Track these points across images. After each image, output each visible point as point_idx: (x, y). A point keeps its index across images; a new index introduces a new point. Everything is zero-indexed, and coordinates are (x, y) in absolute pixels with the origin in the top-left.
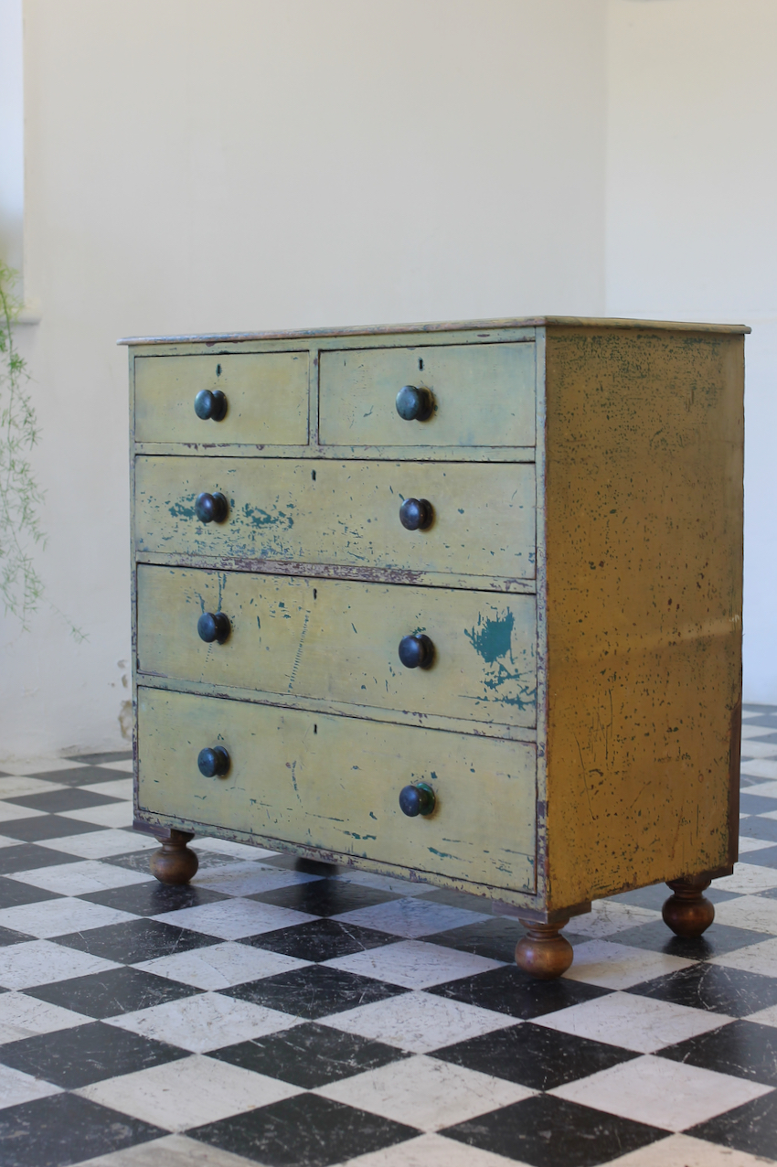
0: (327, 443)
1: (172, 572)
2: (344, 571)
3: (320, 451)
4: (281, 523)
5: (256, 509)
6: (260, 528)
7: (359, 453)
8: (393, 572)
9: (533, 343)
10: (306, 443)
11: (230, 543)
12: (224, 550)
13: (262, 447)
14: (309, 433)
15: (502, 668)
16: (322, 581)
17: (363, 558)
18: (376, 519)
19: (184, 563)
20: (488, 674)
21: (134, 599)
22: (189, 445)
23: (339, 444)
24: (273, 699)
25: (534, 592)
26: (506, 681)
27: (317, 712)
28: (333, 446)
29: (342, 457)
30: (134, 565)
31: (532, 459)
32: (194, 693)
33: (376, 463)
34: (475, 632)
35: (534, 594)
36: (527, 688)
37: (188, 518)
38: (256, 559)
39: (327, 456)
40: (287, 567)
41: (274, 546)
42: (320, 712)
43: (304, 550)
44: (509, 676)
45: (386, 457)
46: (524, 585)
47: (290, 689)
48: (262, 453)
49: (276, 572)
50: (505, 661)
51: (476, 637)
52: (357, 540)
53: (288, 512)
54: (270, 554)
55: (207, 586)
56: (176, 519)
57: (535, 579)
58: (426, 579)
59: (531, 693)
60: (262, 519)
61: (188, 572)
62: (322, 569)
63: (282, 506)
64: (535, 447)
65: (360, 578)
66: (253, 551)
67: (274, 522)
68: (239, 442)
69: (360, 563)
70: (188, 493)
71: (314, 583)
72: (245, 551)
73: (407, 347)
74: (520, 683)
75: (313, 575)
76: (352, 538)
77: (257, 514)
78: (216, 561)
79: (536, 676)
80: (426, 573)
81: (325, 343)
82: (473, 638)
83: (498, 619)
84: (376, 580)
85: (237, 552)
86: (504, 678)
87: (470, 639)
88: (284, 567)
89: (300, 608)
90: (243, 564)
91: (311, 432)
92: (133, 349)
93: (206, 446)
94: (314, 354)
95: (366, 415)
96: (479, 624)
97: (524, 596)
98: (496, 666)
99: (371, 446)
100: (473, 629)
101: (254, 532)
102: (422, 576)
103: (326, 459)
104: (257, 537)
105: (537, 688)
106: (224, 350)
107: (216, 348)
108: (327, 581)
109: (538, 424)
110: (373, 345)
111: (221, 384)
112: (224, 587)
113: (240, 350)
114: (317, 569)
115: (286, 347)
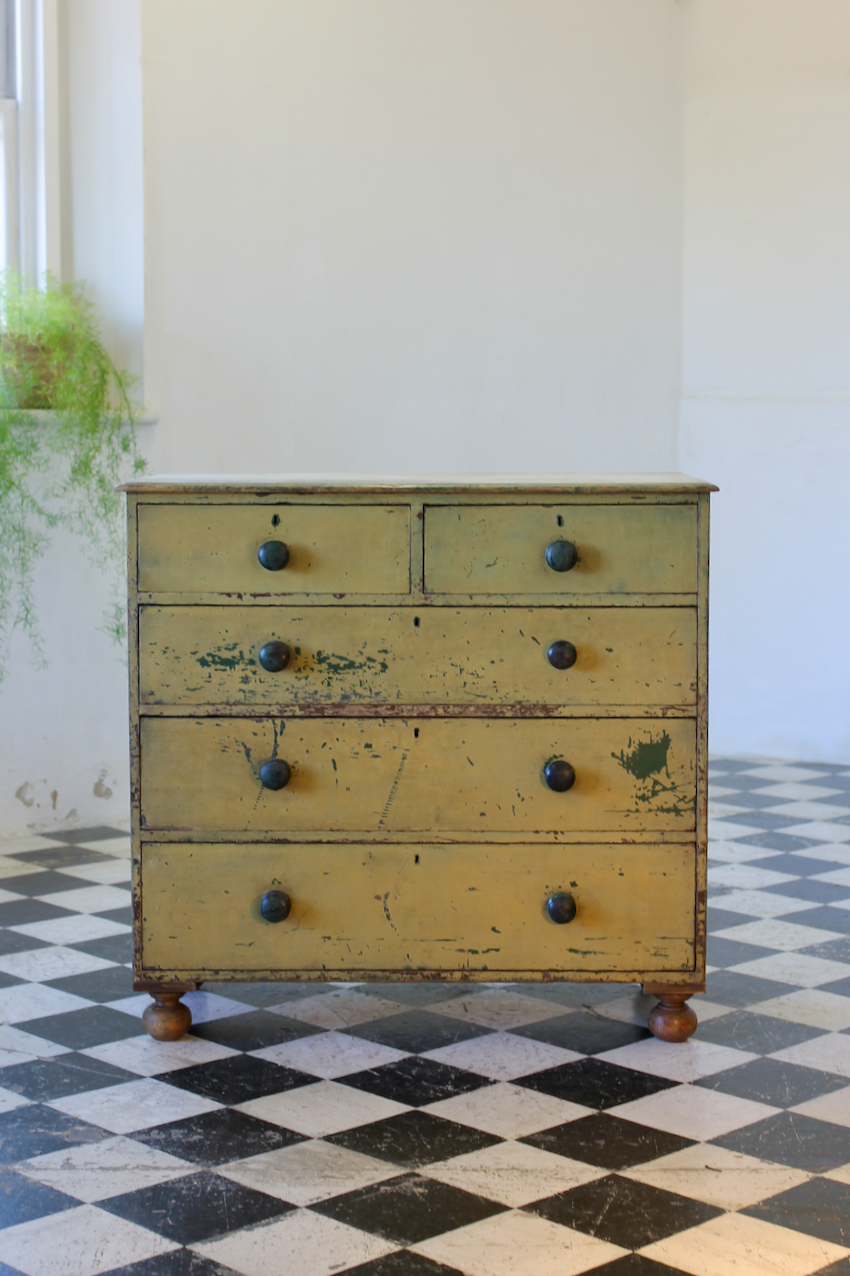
0: (435, 591)
1: (198, 723)
2: (457, 710)
3: (426, 599)
4: (369, 668)
5: (333, 655)
6: (339, 674)
7: (477, 600)
8: (523, 707)
9: (695, 507)
10: (408, 591)
11: (294, 690)
12: (288, 698)
13: (342, 596)
14: (410, 582)
15: (656, 783)
16: (426, 721)
17: (484, 697)
18: (502, 660)
19: (219, 713)
20: (640, 789)
21: (136, 752)
22: (229, 595)
23: (453, 591)
24: (357, 837)
25: (694, 714)
26: (661, 794)
27: (419, 843)
28: (444, 594)
29: (455, 604)
30: (137, 718)
31: (695, 604)
32: (235, 842)
33: (501, 609)
34: (625, 754)
35: (695, 718)
36: (685, 797)
37: (228, 668)
38: (333, 704)
39: (435, 603)
40: (379, 709)
41: (359, 690)
42: (423, 843)
43: (402, 692)
44: (665, 789)
45: (514, 603)
46: (684, 711)
47: (381, 825)
48: (342, 602)
49: (362, 715)
50: (661, 777)
51: (625, 758)
52: (476, 681)
53: (380, 658)
54: (353, 698)
55: (255, 734)
56: (206, 670)
57: (697, 704)
58: (566, 712)
59: (690, 801)
60: (342, 665)
61: (225, 723)
62: (427, 708)
63: (371, 651)
64: (697, 593)
65: (479, 714)
66: (329, 697)
67: (361, 666)
68: (307, 591)
69: (481, 701)
70: (227, 642)
71: (414, 724)
72: (317, 697)
73: (543, 505)
74: (677, 794)
75: (415, 715)
76: (470, 679)
77: (333, 661)
78: (268, 709)
79: (696, 787)
80: (564, 706)
81: (430, 500)
82: (622, 759)
83: (651, 741)
84: (501, 715)
85: (303, 699)
86: (659, 791)
87: (618, 761)
88: (374, 710)
89: (395, 748)
90: (312, 710)
91: (414, 582)
92: (134, 496)
93: (255, 596)
94: (417, 508)
95: (489, 566)
96: (629, 746)
97: (682, 721)
98: (649, 782)
99: (495, 594)
100: (622, 752)
101: (330, 678)
102: (560, 709)
103: (434, 606)
104: (333, 683)
105: (696, 797)
106: (283, 500)
107: (271, 499)
108: (433, 720)
109: (701, 574)
110: (498, 502)
111: (280, 534)
112: (281, 733)
113: (308, 502)
114: (421, 709)
115: (377, 501)
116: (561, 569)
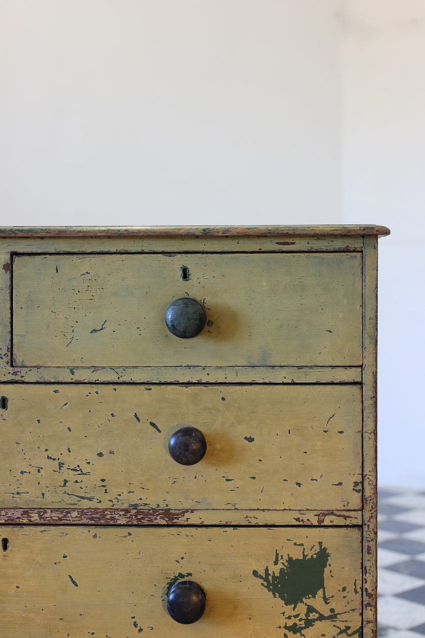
0: (27, 364)
2: (56, 515)
3: (15, 373)
7: (80, 376)
8: (139, 512)
9: (359, 254)
15: (310, 609)
16: (16, 529)
17: (90, 499)
18: (112, 452)
20: (289, 618)
23: (49, 364)
25: (360, 523)
26: (317, 624)
28: (38, 367)
29: (52, 380)
31: (360, 380)
33: (111, 387)
34: (270, 572)
35: (360, 527)
36: (348, 628)
39: (27, 379)
44: (321, 618)
45: (128, 380)
46: (345, 517)
50: (317, 602)
51: (270, 578)
52: (79, 478)
57: (362, 509)
58: (194, 518)
59: (354, 633)
62: (18, 514)
64: (361, 366)
65: (84, 521)
69: (85, 504)
71: (2, 533)
73: (162, 253)
74: (337, 624)
75: (3, 522)
76: (72, 476)
79: (362, 614)
80: (192, 511)
81: (20, 246)
82: (266, 579)
83: (305, 556)
84: (111, 523)
86: (314, 620)
87: (262, 581)
94: (3, 258)
95: (95, 331)
96: (276, 563)
97: (343, 530)
98: (301, 609)
99: (103, 368)
100: (267, 570)
102: (187, 515)
103: (24, 383)
105: (362, 628)
108: (25, 528)
109: (367, 342)
110: (106, 249)
114: (9, 515)
116: (184, 334)
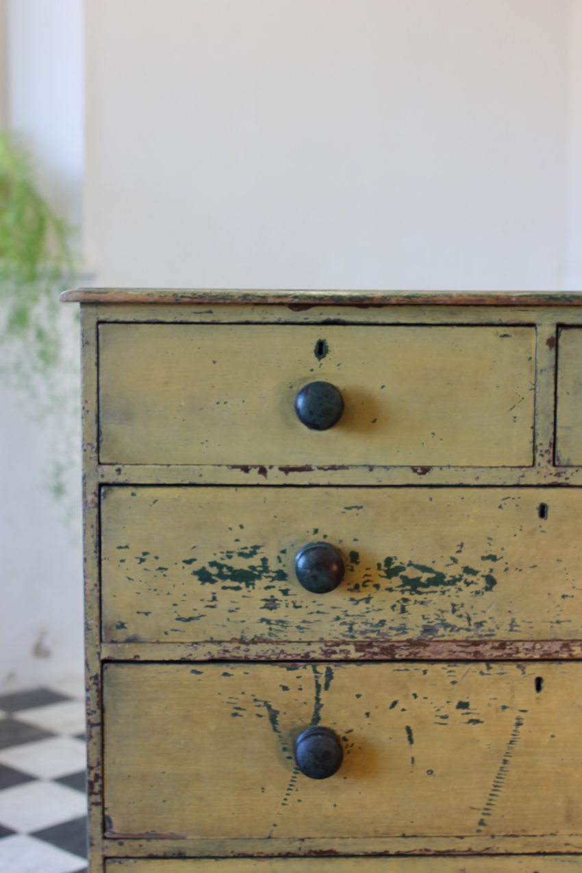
0: (573, 463)
1: (194, 671)
3: (558, 475)
4: (468, 584)
5: (410, 564)
6: (420, 593)
10: (531, 464)
11: (348, 620)
12: (339, 631)
13: (425, 470)
14: (535, 448)
16: (554, 666)
19: (228, 656)
21: (96, 719)
22: (246, 469)
24: (443, 846)
27: (538, 854)
30: (98, 664)
32: (251, 857)
37: (243, 585)
38: (409, 641)
39: (572, 482)
40: (480, 648)
41: (451, 619)
42: (545, 854)
43: (518, 622)
47: (482, 828)
48: (425, 479)
49: (453, 657)
53: (484, 568)
54: (441, 631)
55: (285, 688)
56: (209, 588)
60: (423, 580)
61: (238, 671)
62: (556, 647)
63: (468, 558)
66: (403, 629)
67: (454, 581)
68: (372, 463)
70: (241, 544)
71: (535, 670)
72: (384, 629)
75: (537, 656)
77: (411, 573)
78: (307, 649)
81: (569, 317)
85: (362, 633)
88: (473, 649)
89: (504, 708)
90: (376, 650)
91: (539, 448)
92: (93, 310)
93: (287, 470)
94: (547, 330)
101: (405, 600)
103: (568, 486)
104: (410, 607)
106: (333, 317)
107: (315, 314)
108: (566, 665)
111: (331, 372)
112: (327, 686)
113: (373, 320)
114: (546, 648)
115: (484, 320)
